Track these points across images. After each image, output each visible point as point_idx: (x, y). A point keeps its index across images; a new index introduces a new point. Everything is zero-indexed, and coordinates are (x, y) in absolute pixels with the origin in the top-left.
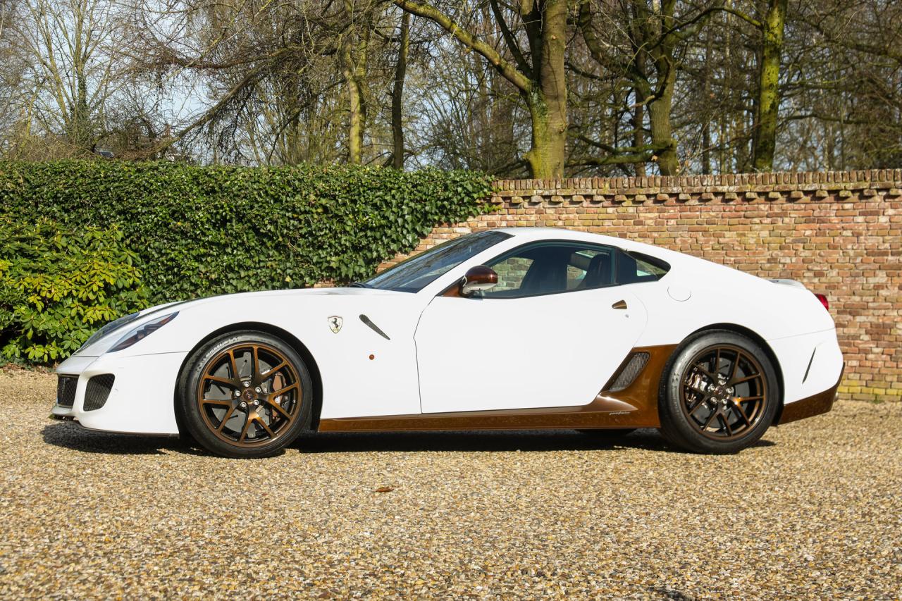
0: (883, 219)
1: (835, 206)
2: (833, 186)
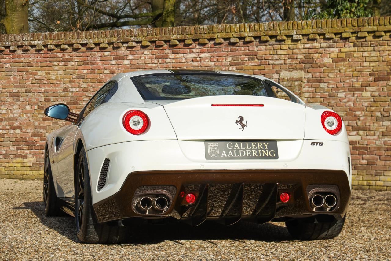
0: (126, 62)
1: (100, 54)
2: (97, 41)
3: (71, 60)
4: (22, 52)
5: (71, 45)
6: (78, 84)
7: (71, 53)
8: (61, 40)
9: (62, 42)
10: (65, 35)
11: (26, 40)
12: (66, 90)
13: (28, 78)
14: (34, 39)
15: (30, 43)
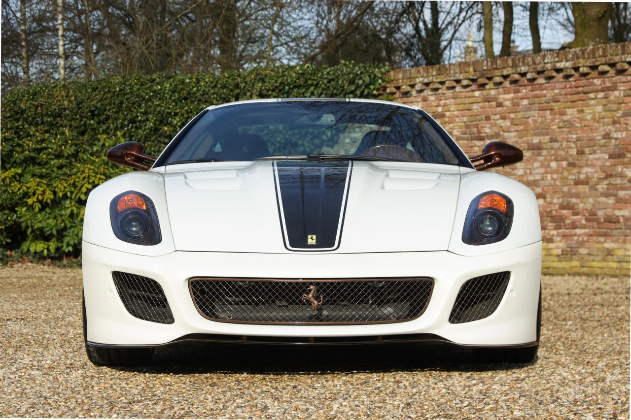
3: (614, 88)
4: (544, 81)
5: (612, 65)
6: (625, 126)
7: (614, 78)
8: (599, 59)
9: (600, 61)
10: (604, 50)
11: (549, 61)
12: (607, 136)
13: (553, 120)
14: (560, 60)
15: (554, 66)
